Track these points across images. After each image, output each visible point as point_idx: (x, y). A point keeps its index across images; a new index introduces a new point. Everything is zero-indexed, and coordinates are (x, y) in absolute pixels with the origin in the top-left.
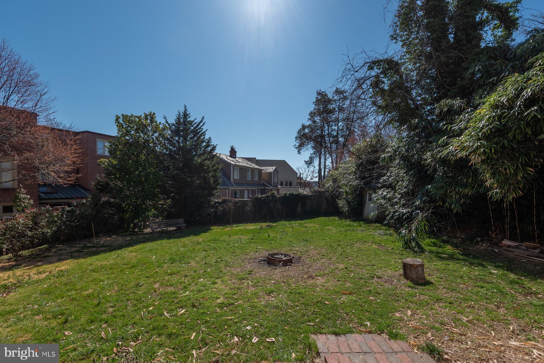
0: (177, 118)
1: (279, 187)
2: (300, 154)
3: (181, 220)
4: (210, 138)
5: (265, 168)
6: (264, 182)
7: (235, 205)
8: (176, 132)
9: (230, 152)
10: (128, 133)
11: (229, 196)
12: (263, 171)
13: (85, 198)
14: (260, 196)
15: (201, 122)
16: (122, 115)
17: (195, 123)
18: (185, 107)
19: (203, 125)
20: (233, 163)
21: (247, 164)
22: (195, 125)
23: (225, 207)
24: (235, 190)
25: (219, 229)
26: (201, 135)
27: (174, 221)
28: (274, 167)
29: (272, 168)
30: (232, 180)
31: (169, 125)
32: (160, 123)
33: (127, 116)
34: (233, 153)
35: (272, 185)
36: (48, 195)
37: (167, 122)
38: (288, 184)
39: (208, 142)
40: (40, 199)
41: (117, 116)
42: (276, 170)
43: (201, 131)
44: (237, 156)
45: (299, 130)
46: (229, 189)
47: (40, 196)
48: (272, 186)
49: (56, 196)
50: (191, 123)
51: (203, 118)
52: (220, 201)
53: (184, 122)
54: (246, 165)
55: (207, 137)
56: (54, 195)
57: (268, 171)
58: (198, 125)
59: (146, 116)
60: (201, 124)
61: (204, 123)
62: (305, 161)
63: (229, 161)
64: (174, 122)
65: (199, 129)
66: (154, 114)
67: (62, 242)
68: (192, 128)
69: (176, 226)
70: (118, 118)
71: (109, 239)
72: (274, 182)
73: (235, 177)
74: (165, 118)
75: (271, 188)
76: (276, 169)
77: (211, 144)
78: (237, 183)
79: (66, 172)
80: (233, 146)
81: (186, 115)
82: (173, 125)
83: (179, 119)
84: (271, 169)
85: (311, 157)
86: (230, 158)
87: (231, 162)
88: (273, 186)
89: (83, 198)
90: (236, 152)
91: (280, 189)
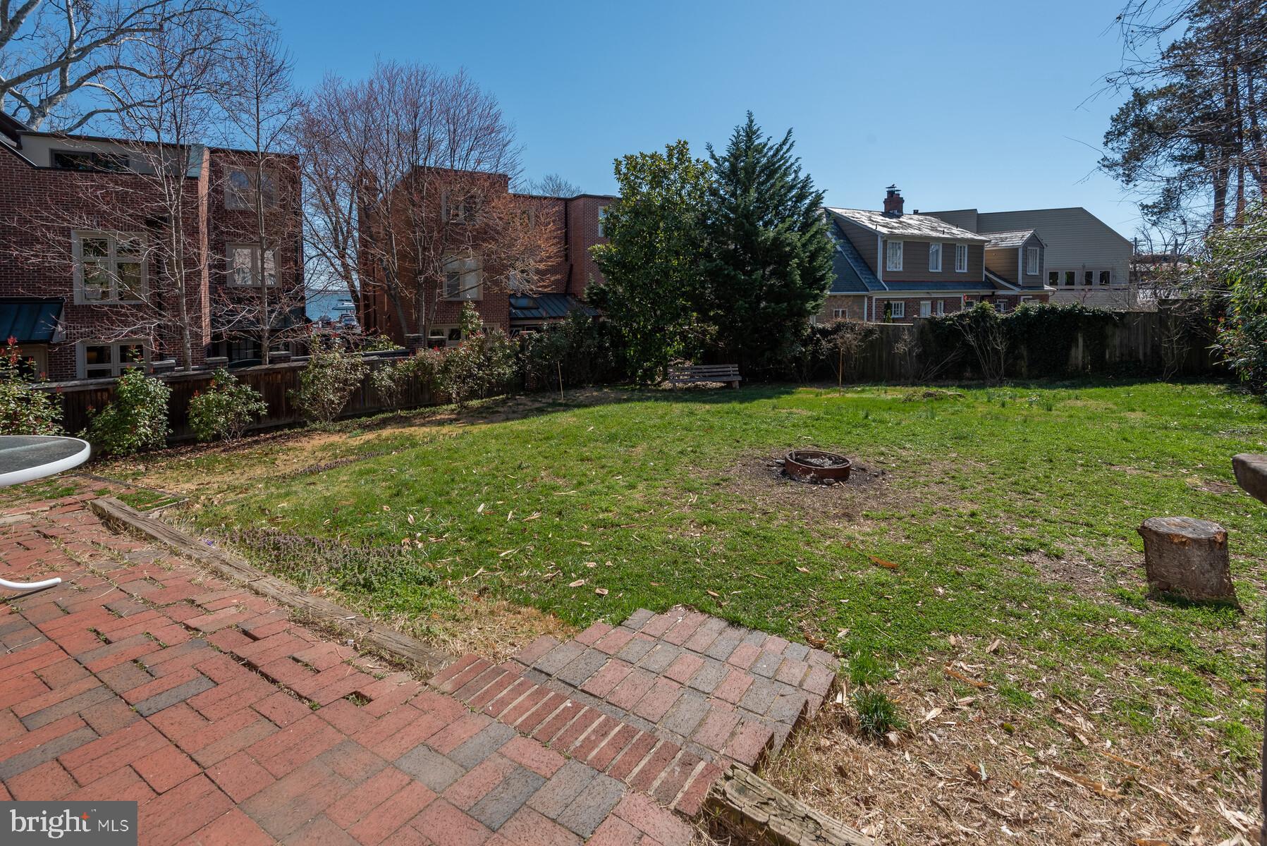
0: (733, 144)
1: (1047, 287)
2: (1131, 185)
3: (733, 369)
4: (808, 177)
5: (997, 236)
6: (991, 276)
7: (866, 336)
8: (731, 175)
9: (885, 202)
10: (633, 189)
11: (870, 315)
12: (987, 247)
13: (564, 318)
14: (944, 315)
15: (784, 143)
16: (625, 157)
17: (771, 148)
18: (750, 115)
19: (788, 150)
20: (885, 230)
21: (933, 229)
22: (771, 153)
23: (839, 341)
24: (888, 300)
25: (812, 393)
26: (785, 174)
27: (717, 368)
28: (1026, 233)
29: (1020, 234)
30: (880, 275)
31: (717, 161)
32: (697, 161)
33: (632, 156)
34: (894, 204)
35: (1020, 282)
36: (526, 312)
37: (713, 157)
38: (1096, 278)
39: (803, 187)
40: (512, 319)
41: (616, 160)
42: (1034, 241)
43: (787, 161)
44: (905, 210)
45: (1121, 109)
46: (870, 299)
47: (510, 313)
48: (1018, 286)
49: (535, 313)
50: (759, 150)
51: (790, 132)
52: (828, 326)
53: (748, 148)
54: (927, 232)
55: (802, 176)
56: (533, 311)
57: (1004, 244)
58: (778, 151)
59: (670, 150)
60: (785, 148)
61: (792, 145)
62: (1142, 205)
63: (874, 227)
64: (725, 154)
65: (779, 160)
66: (686, 143)
67: (528, 392)
68: (764, 161)
69: (725, 379)
70: (618, 163)
71: (595, 394)
72: (1025, 273)
73: (890, 268)
74: (709, 147)
75: (1016, 291)
76: (1033, 237)
77: (811, 190)
78: (896, 282)
79: (538, 272)
80: (893, 187)
81: (751, 133)
82: (725, 159)
83: (736, 144)
84: (1016, 238)
85: (1168, 191)
86: (880, 219)
87: (880, 229)
88: (1023, 288)
89: (560, 318)
90: (902, 201)
91: (1050, 294)
